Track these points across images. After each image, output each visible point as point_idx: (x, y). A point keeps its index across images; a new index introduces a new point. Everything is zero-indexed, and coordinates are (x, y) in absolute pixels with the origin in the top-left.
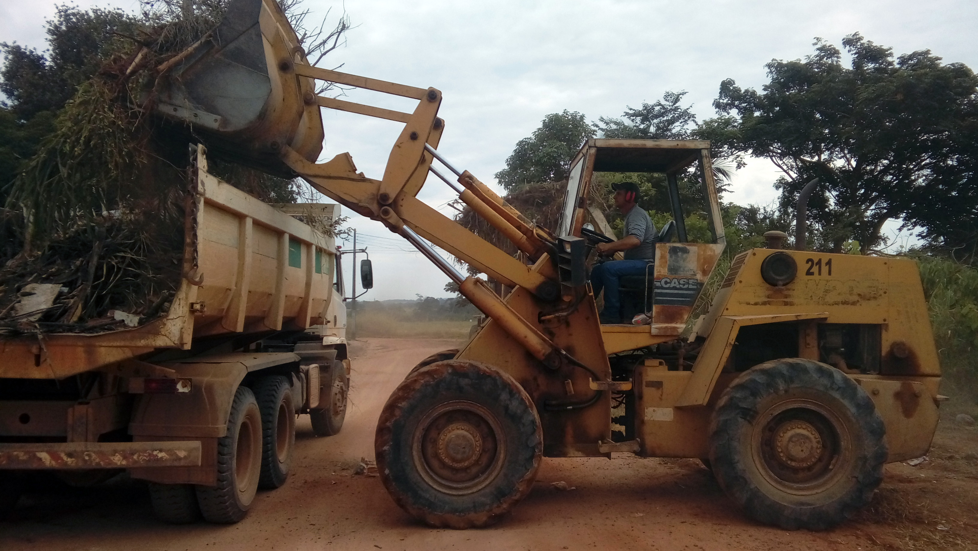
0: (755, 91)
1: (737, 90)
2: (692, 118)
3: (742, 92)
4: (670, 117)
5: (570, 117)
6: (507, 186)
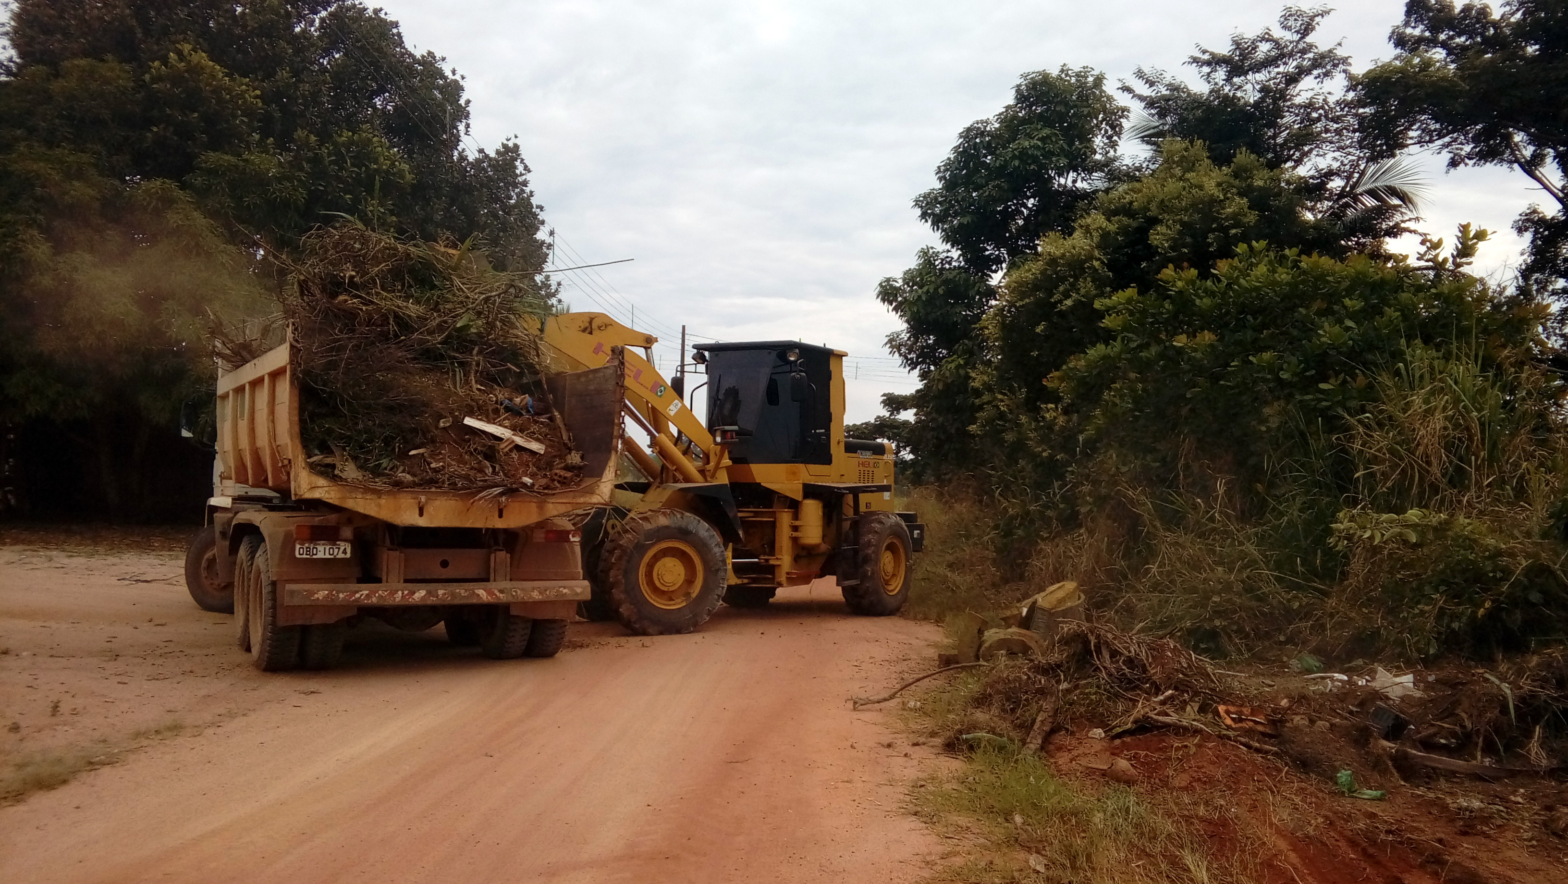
0: (1485, 9)
1: (1447, 6)
2: (1340, 67)
3: (1458, 10)
4: (1291, 66)
5: (1073, 80)
6: (937, 221)
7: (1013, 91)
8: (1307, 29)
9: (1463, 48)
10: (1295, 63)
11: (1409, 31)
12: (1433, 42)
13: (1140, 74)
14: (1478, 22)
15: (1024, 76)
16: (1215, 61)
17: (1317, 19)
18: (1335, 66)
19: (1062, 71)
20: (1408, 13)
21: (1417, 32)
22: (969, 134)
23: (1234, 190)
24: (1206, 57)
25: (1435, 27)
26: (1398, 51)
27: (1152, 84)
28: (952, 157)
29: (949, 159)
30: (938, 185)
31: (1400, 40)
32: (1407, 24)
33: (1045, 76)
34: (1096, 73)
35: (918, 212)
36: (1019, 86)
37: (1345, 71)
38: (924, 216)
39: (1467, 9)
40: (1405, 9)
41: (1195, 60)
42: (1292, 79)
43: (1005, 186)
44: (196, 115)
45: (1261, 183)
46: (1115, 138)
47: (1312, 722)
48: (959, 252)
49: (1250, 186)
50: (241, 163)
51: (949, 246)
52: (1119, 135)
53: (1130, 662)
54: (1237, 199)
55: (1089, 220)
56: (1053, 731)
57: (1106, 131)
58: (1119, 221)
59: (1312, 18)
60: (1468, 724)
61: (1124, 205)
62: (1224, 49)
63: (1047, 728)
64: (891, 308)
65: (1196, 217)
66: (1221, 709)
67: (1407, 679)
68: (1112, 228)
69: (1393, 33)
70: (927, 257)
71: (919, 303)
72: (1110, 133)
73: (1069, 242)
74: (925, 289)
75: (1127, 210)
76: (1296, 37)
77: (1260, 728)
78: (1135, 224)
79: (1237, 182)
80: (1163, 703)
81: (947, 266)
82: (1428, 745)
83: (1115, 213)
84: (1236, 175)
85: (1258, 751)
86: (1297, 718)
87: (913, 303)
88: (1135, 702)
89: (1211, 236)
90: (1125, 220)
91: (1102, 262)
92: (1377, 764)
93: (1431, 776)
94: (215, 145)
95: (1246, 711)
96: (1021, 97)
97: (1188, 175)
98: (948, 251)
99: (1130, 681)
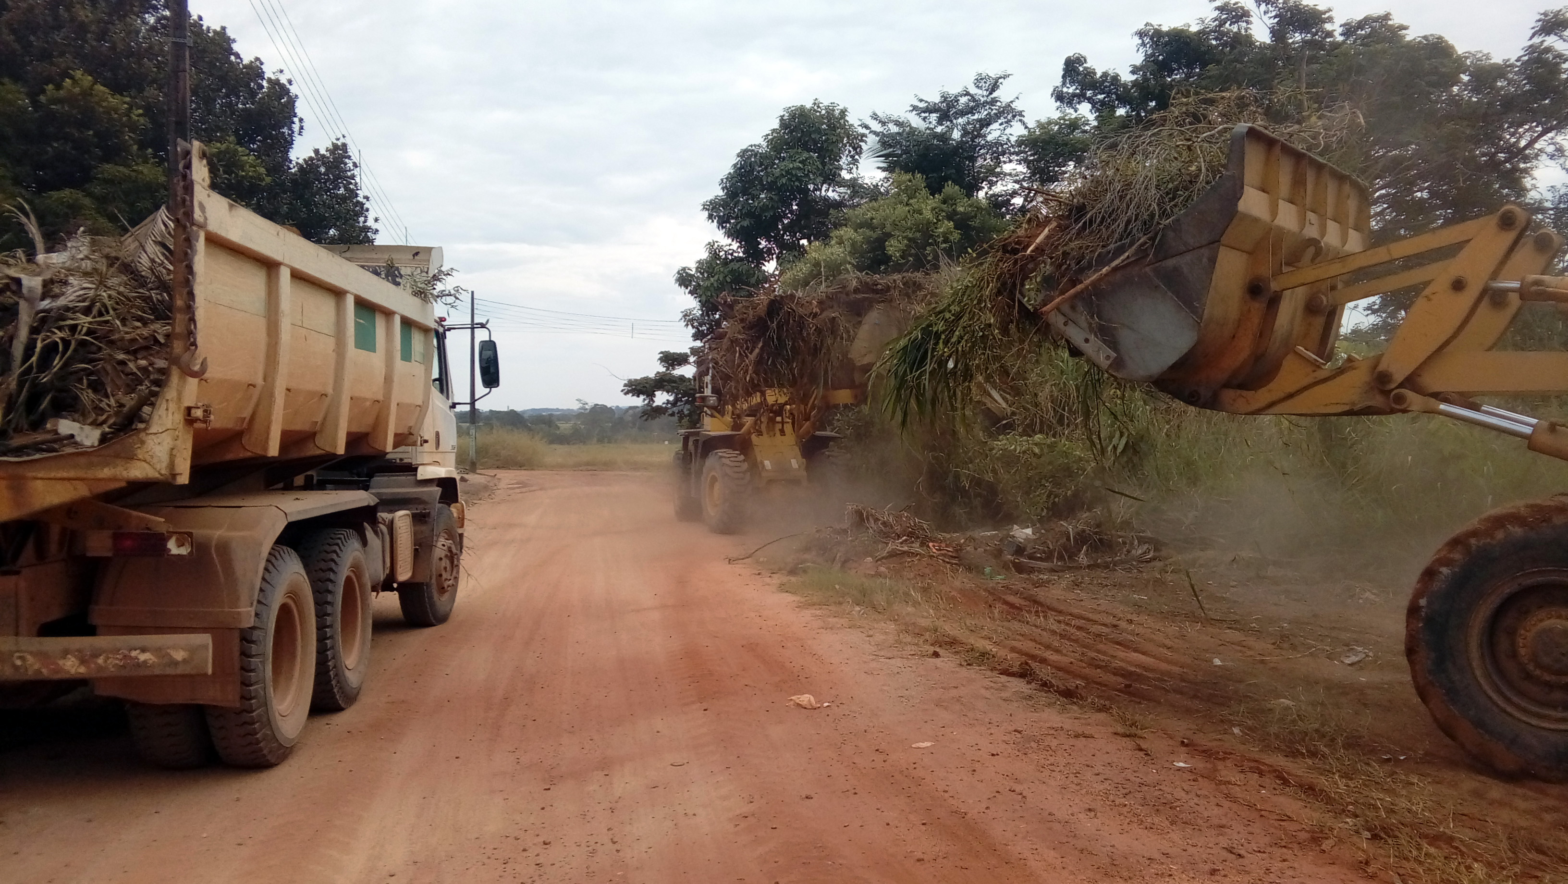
0: (1118, 75)
1: (1090, 73)
2: (1018, 118)
3: (1098, 76)
4: (983, 114)
5: (823, 112)
6: (722, 223)
7: (778, 121)
8: (994, 87)
9: (1103, 103)
10: (986, 113)
11: (1065, 90)
12: (1082, 97)
13: (875, 117)
14: (1112, 84)
15: (787, 109)
16: (930, 110)
17: (1000, 81)
18: (1014, 116)
19: (815, 104)
20: (1064, 77)
21: (1071, 90)
22: (743, 154)
23: (944, 214)
24: (922, 105)
25: (1084, 87)
26: (1058, 103)
27: (883, 123)
28: (732, 171)
29: (730, 173)
30: (721, 193)
31: (1059, 97)
32: (1064, 84)
33: (802, 108)
34: (841, 107)
35: (706, 213)
36: (782, 117)
37: (1020, 120)
38: (710, 217)
39: (1105, 75)
40: (1062, 73)
41: (915, 108)
42: (986, 123)
43: (775, 198)
44: (91, 133)
45: (961, 209)
46: (857, 157)
47: (976, 549)
48: (738, 244)
49: (955, 212)
50: (133, 174)
51: (730, 241)
52: (860, 154)
53: (884, 524)
54: (946, 222)
55: (842, 232)
56: (845, 562)
57: (850, 152)
58: (864, 232)
59: (997, 82)
60: (1051, 547)
61: (866, 222)
62: (935, 98)
63: (843, 560)
64: (687, 291)
65: (918, 235)
66: (931, 544)
67: (1029, 531)
68: (859, 238)
69: (1054, 90)
70: (714, 251)
71: (712, 289)
72: (852, 153)
73: (828, 251)
74: (716, 277)
75: (868, 225)
76: (985, 93)
77: (950, 554)
78: (875, 236)
79: (944, 207)
80: (901, 543)
81: (730, 257)
82: (1031, 557)
83: (861, 226)
84: (944, 202)
85: (948, 563)
86: (968, 548)
87: (707, 288)
88: (887, 544)
89: (928, 248)
90: (869, 233)
91: (853, 265)
92: (1005, 566)
93: (1032, 570)
94: (107, 159)
95: (943, 545)
96: (784, 124)
97: (911, 201)
98: (730, 245)
99: (885, 533)
